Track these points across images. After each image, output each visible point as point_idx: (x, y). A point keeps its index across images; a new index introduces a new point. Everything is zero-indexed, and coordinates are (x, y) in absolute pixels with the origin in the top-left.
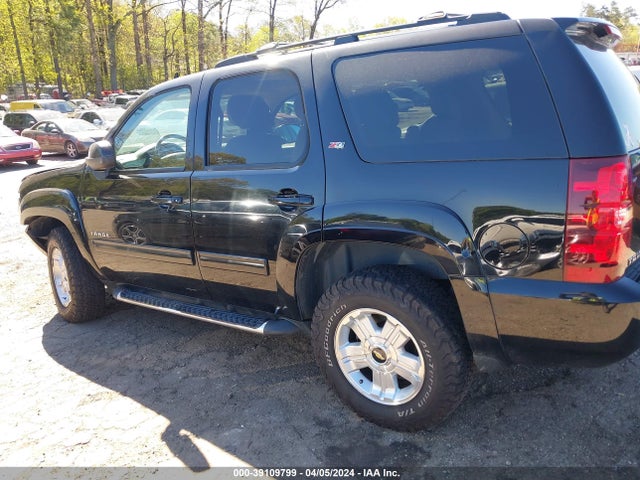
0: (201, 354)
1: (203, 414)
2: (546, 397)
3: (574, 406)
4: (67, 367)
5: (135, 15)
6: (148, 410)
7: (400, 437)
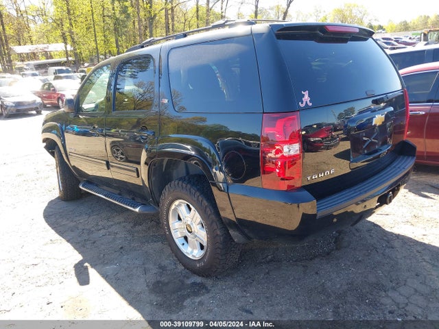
0: (120, 223)
1: (102, 255)
2: (304, 266)
3: (317, 273)
4: (49, 224)
5: (167, 11)
6: (75, 251)
7: (199, 279)
